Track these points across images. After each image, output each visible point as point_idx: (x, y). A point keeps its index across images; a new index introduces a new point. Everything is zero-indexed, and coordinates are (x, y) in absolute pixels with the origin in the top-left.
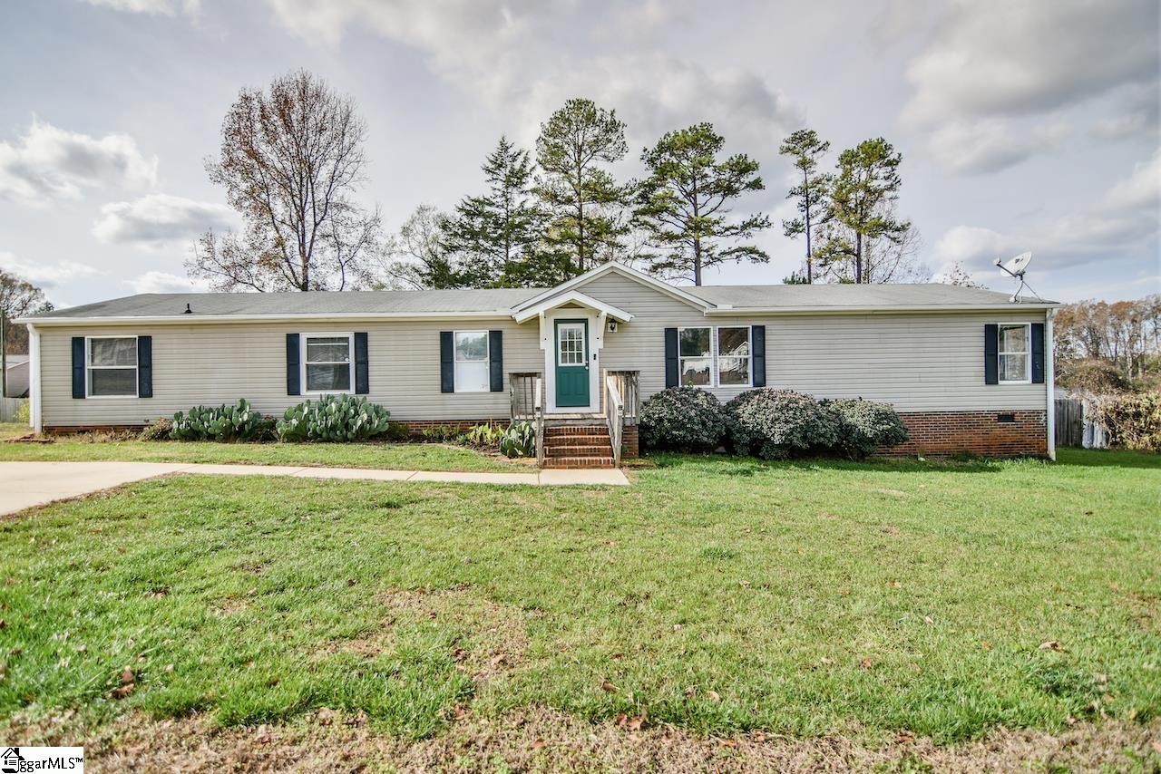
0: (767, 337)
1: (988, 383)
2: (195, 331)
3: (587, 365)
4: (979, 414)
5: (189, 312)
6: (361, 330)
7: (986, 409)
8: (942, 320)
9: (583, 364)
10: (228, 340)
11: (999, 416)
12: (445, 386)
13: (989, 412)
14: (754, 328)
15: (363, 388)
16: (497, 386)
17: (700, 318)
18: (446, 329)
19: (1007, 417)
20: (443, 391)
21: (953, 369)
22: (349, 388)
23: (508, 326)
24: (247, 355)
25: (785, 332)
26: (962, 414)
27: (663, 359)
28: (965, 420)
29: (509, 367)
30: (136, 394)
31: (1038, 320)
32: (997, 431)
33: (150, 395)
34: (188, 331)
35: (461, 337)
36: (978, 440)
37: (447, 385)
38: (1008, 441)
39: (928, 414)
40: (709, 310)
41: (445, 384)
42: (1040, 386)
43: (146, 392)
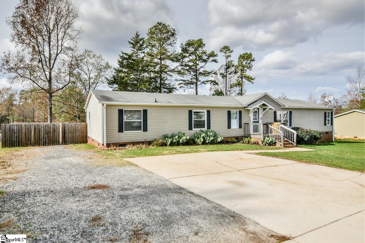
0: (292, 114)
1: (325, 125)
2: (161, 108)
3: (258, 121)
4: (323, 132)
5: (156, 101)
6: (208, 109)
8: (318, 111)
9: (258, 120)
11: (326, 133)
12: (229, 127)
14: (290, 111)
15: (209, 127)
16: (240, 127)
17: (280, 109)
18: (229, 110)
20: (228, 128)
21: (320, 122)
22: (204, 127)
23: (243, 110)
25: (295, 113)
27: (273, 119)
29: (243, 122)
30: (141, 130)
31: (332, 111)
32: (326, 136)
33: (146, 131)
34: (159, 108)
35: (232, 111)
36: (323, 138)
38: (327, 138)
40: (283, 107)
42: (332, 126)
43: (145, 130)
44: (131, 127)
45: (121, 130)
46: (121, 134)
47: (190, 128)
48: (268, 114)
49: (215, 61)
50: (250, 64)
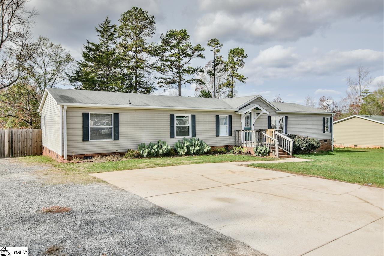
0: (288, 120)
1: (323, 132)
2: (137, 112)
4: (322, 140)
5: (130, 103)
6: (193, 114)
8: (316, 116)
9: (250, 127)
10: (149, 116)
15: (194, 135)
16: (230, 134)
17: (275, 114)
18: (217, 114)
20: (216, 136)
21: (318, 129)
22: (188, 135)
23: (233, 114)
24: (156, 122)
25: (291, 118)
27: (267, 125)
29: (233, 129)
30: (112, 139)
31: (331, 117)
32: (324, 145)
34: (134, 112)
35: (221, 116)
36: (321, 147)
37: (218, 134)
38: (326, 147)
40: (278, 112)
41: (217, 133)
43: (117, 138)
44: (99, 134)
45: (85, 138)
46: (86, 143)
47: (172, 136)
48: (262, 119)
49: (201, 56)
50: (242, 61)
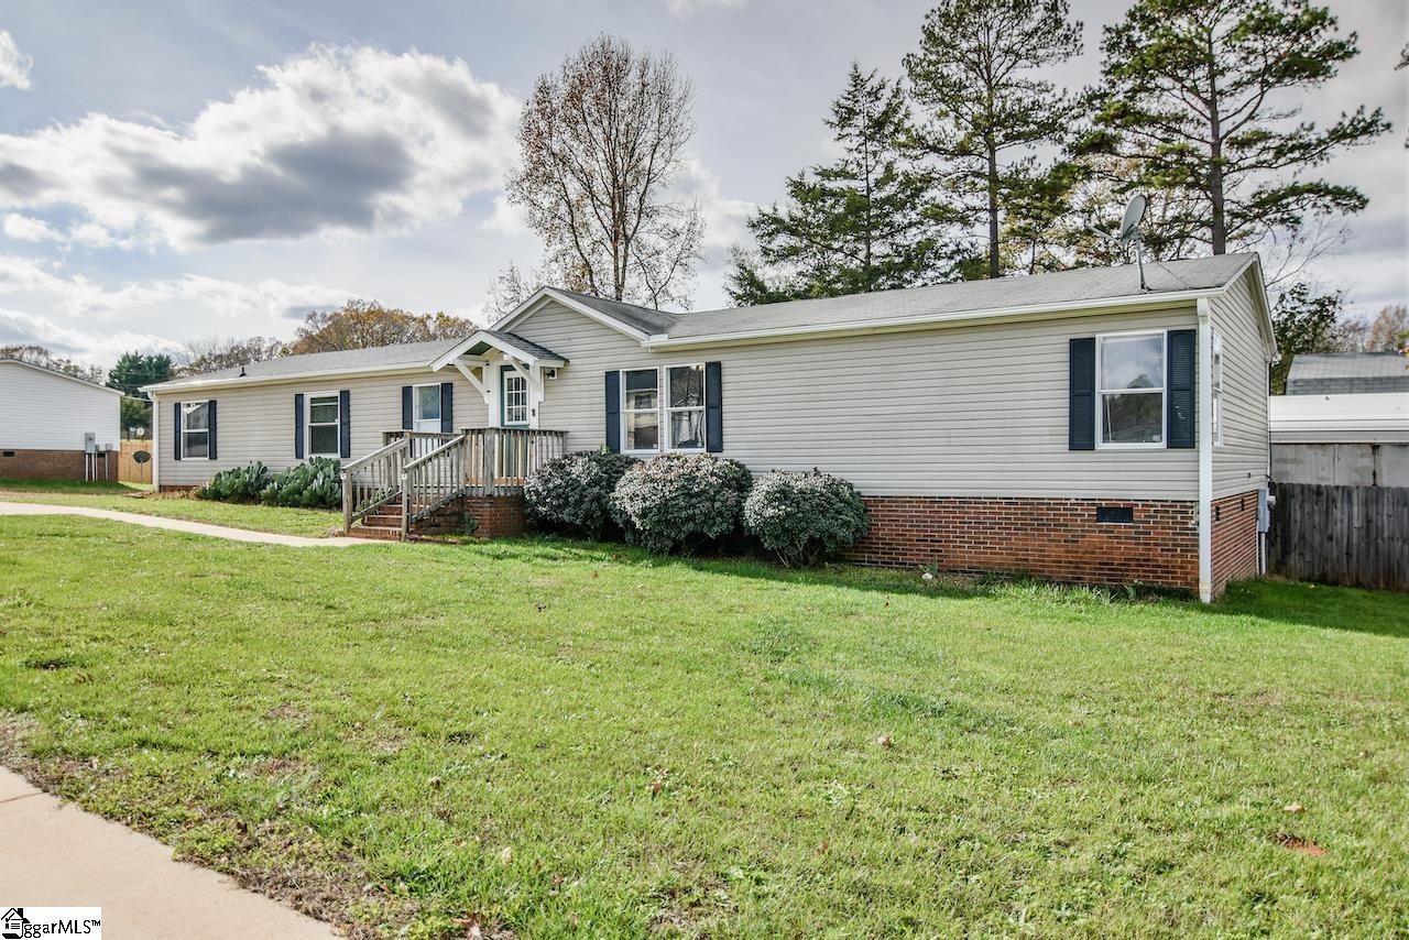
0: (724, 379)
1: (1073, 447)
4: (1060, 503)
5: (243, 375)
7: (1073, 495)
8: (990, 335)
10: (260, 403)
11: (1100, 509)
13: (1080, 502)
14: (708, 365)
17: (644, 355)
19: (1116, 512)
21: (1009, 422)
22: (336, 451)
23: (456, 377)
25: (748, 370)
26: (1026, 501)
28: (1032, 514)
31: (1182, 323)
32: (1095, 538)
34: (238, 394)
35: (419, 388)
36: (1055, 551)
38: (1118, 558)
39: (964, 500)
42: (1183, 455)
46: (178, 463)
47: (299, 453)
48: (574, 388)
